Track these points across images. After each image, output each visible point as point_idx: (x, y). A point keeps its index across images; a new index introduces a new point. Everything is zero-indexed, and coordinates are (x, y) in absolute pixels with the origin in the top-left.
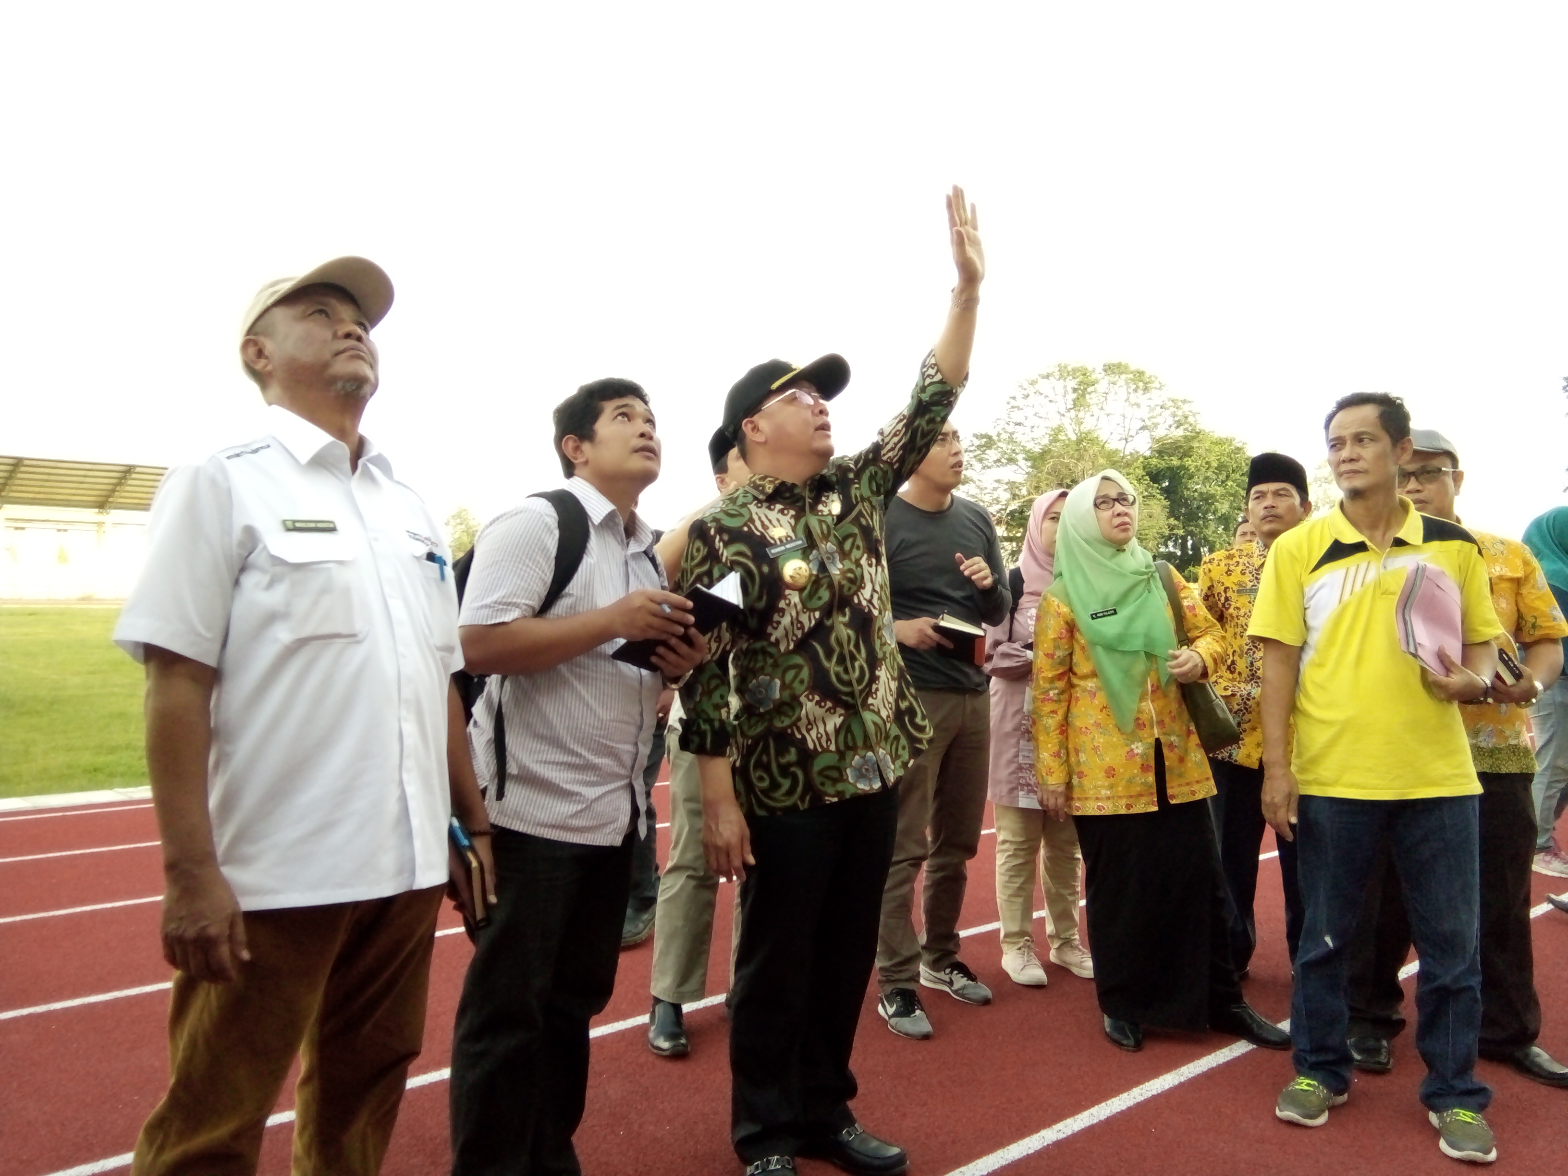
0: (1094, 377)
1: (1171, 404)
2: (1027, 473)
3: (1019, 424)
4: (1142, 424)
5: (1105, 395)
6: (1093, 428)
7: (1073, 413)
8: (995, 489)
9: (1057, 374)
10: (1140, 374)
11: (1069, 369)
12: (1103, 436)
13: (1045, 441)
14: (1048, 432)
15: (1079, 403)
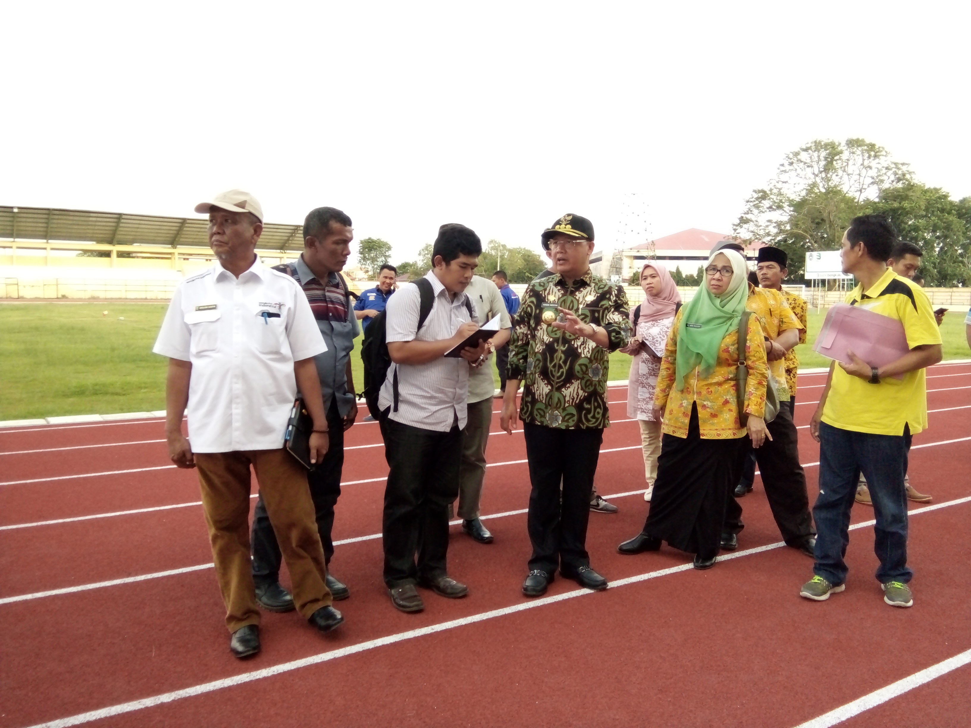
0: (839, 149)
1: (893, 166)
2: (790, 215)
3: (785, 182)
4: (872, 180)
5: (847, 161)
6: (837, 184)
7: (823, 175)
8: (767, 226)
9: (813, 148)
10: (872, 147)
11: (823, 144)
12: (845, 189)
13: (804, 193)
14: (806, 188)
15: (829, 167)
